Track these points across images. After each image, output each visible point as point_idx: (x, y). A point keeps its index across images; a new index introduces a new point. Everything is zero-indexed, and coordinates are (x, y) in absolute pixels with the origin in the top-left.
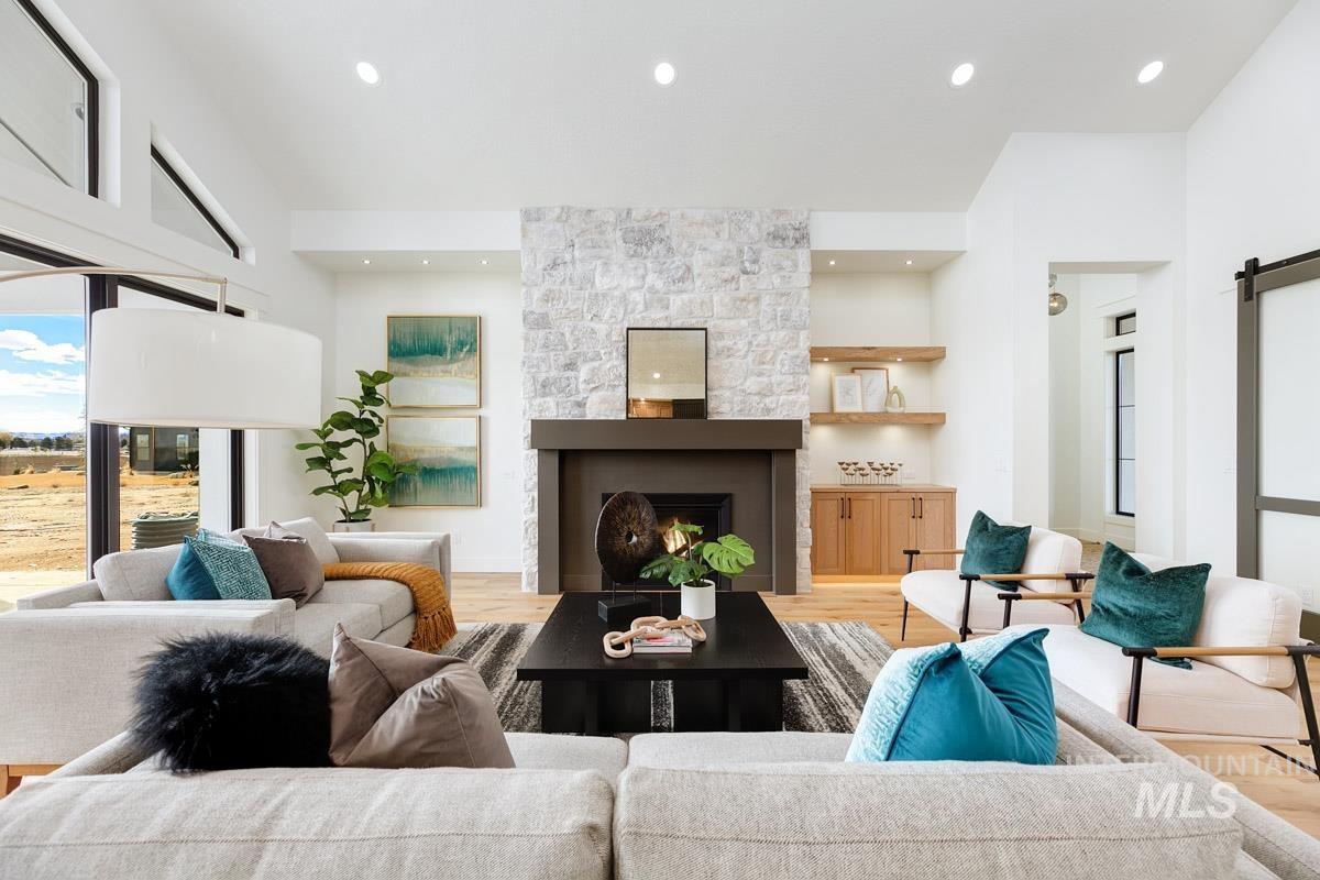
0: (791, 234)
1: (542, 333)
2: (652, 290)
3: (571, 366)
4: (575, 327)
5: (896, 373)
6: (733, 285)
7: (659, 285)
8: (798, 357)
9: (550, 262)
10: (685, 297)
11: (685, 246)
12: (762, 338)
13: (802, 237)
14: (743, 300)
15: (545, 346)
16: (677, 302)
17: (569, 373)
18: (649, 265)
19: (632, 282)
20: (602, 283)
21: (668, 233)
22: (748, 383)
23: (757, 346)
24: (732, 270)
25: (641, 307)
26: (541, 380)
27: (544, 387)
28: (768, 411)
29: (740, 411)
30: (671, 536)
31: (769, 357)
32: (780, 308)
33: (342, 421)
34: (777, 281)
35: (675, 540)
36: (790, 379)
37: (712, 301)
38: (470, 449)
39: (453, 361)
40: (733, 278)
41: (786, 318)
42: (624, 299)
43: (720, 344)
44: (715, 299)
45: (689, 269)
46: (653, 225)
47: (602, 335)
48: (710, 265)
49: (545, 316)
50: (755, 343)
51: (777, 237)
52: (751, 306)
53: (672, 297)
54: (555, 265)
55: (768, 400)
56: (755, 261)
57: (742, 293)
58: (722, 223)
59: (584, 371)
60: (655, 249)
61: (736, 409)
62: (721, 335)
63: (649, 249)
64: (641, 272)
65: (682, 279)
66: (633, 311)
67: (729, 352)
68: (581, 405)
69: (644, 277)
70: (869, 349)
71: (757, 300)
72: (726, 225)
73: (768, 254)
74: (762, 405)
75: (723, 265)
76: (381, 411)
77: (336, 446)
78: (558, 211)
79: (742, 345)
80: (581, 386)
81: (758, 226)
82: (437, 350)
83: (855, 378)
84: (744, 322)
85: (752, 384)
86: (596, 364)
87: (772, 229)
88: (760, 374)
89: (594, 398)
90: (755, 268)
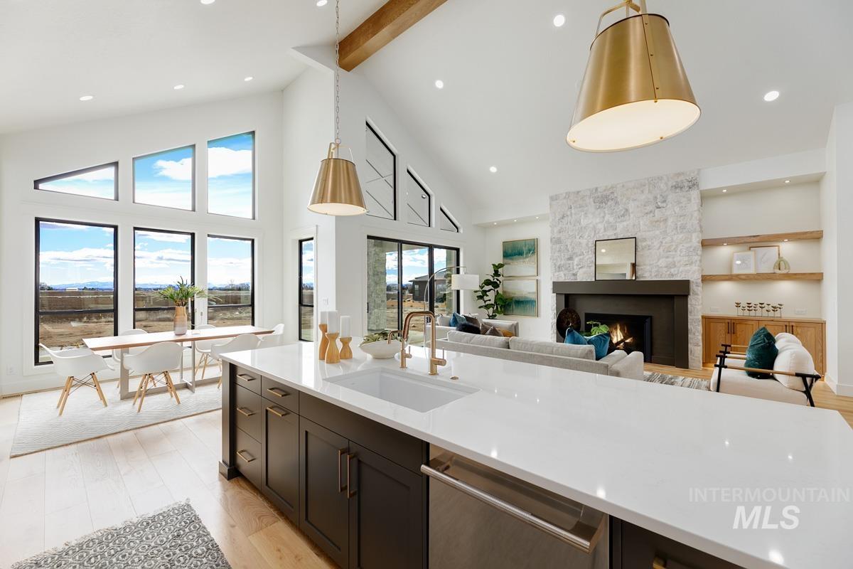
0: (686, 184)
1: (558, 246)
2: (608, 222)
3: (570, 258)
4: (572, 242)
5: (787, 248)
6: (652, 215)
7: (611, 219)
8: (691, 247)
9: (561, 216)
10: (625, 223)
11: (624, 200)
12: (668, 239)
13: (693, 184)
14: (657, 221)
15: (559, 251)
16: (620, 226)
17: (570, 262)
18: (606, 212)
19: (598, 220)
20: (584, 222)
21: (616, 195)
22: (660, 261)
23: (666, 243)
24: (649, 208)
25: (602, 230)
26: (558, 264)
27: (559, 267)
28: (673, 275)
29: (656, 276)
30: (615, 334)
31: (672, 249)
32: (679, 223)
33: (488, 282)
34: (677, 210)
35: (617, 336)
36: (686, 259)
37: (639, 224)
38: (534, 293)
39: (526, 257)
40: (651, 212)
41: (683, 227)
42: (594, 228)
43: (644, 244)
44: (641, 223)
45: (627, 210)
46: (608, 193)
47: (584, 245)
48: (638, 207)
49: (559, 239)
50: (664, 242)
51: (677, 187)
52: (661, 224)
53: (618, 224)
54: (563, 217)
55: (672, 270)
56: (664, 201)
57: (655, 219)
58: (645, 186)
59: (576, 260)
60: (609, 203)
61: (653, 275)
62: (645, 240)
63: (606, 204)
64: (602, 215)
65: (623, 216)
66: (599, 233)
67: (649, 247)
68: (575, 275)
69: (604, 217)
70: (754, 236)
71: (666, 220)
72: (647, 186)
73: (671, 197)
74: (668, 273)
75: (645, 206)
76: (500, 278)
77: (486, 291)
78: (564, 195)
79: (656, 244)
80: (575, 267)
81: (666, 184)
82: (520, 254)
83: (751, 253)
84: (658, 232)
85: (662, 263)
86: (581, 257)
87: (674, 184)
88: (667, 257)
89: (581, 271)
90: (664, 205)
